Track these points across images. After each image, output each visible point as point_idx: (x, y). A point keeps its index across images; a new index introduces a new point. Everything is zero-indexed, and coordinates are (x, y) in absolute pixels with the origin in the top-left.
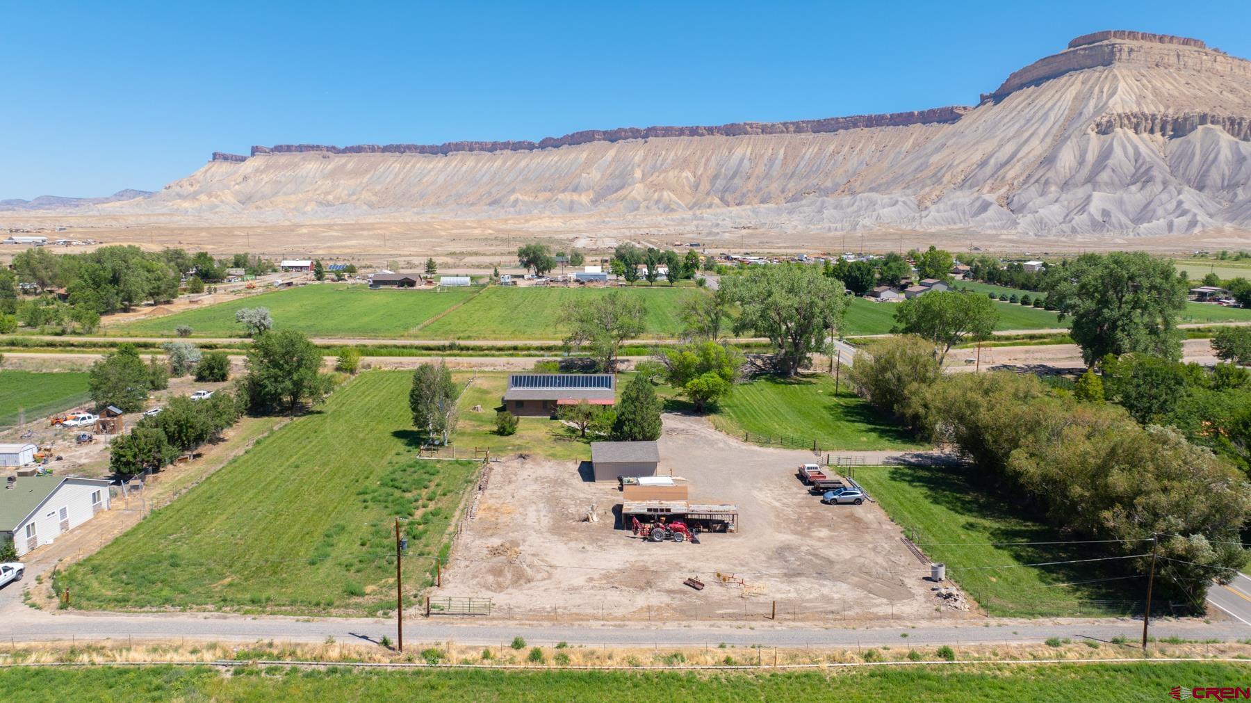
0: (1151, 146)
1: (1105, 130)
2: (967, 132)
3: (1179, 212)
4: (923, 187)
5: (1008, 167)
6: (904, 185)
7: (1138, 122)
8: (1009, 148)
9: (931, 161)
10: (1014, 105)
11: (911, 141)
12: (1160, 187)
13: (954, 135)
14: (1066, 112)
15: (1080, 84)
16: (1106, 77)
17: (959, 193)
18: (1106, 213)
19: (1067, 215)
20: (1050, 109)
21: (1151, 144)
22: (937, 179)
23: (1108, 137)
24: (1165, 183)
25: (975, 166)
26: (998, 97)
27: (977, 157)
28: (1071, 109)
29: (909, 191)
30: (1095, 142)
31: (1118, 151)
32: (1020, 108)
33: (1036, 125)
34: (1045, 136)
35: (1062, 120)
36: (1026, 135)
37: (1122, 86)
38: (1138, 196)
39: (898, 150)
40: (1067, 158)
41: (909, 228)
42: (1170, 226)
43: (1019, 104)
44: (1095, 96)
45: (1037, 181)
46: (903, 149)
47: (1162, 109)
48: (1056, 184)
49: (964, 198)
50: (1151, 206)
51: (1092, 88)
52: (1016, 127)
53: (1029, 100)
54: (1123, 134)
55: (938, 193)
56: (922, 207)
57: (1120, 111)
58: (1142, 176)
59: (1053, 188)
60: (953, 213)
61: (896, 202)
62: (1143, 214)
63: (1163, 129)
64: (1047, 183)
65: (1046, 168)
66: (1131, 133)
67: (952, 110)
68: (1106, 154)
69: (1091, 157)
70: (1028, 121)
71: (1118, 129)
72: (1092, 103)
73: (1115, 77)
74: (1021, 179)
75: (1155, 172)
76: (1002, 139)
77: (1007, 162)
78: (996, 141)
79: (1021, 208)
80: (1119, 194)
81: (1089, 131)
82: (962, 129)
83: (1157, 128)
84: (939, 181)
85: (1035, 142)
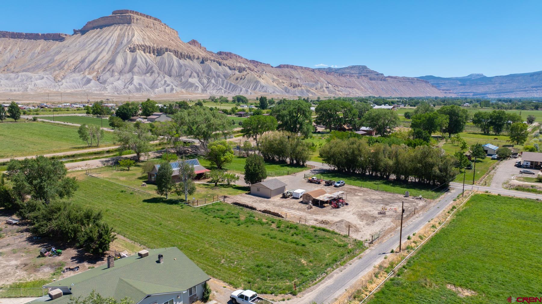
0: (151, 58)
1: (133, 50)
2: (71, 46)
3: (166, 85)
4: (55, 71)
5: (95, 64)
6: (43, 70)
7: (145, 49)
8: (93, 55)
9: (55, 59)
10: (92, 36)
11: (40, 48)
12: (157, 75)
13: (64, 47)
14: (116, 42)
15: (119, 30)
16: (129, 29)
17: (74, 74)
18: (140, 85)
19: (125, 85)
20: (109, 39)
21: (150, 58)
22: (61, 66)
23: (135, 53)
24: (158, 73)
25: (79, 62)
26: (83, 31)
27: (79, 58)
28: (117, 41)
29: (48, 73)
30: (130, 55)
31: (139, 60)
32: (95, 37)
33: (104, 46)
34: (109, 51)
35: (114, 45)
36: (100, 50)
37: (136, 33)
38: (150, 78)
39: (33, 51)
40: (119, 61)
41: (54, 90)
42: (165, 90)
43: (94, 36)
44: (126, 36)
45: (109, 70)
46: (36, 51)
47: (152, 44)
48: (117, 72)
49: (78, 76)
50: (156, 82)
51: (125, 32)
52: (95, 46)
53: (98, 35)
54: (139, 53)
55: (63, 74)
56: (57, 80)
57: (137, 44)
58: (149, 70)
59: (116, 74)
60: (74, 84)
61: (43, 78)
62: (153, 86)
63: (153, 52)
64: (113, 71)
65: (112, 65)
66: (142, 52)
67: (59, 35)
68: (134, 61)
69: (129, 61)
70: (100, 44)
71: (138, 51)
72: (126, 39)
73: (133, 29)
74: (102, 69)
75: (154, 69)
76: (89, 51)
77: (94, 61)
78: (87, 52)
79: (104, 82)
80: (143, 77)
81: (127, 50)
82: (68, 45)
83: (151, 52)
84: (62, 68)
85: (104, 53)
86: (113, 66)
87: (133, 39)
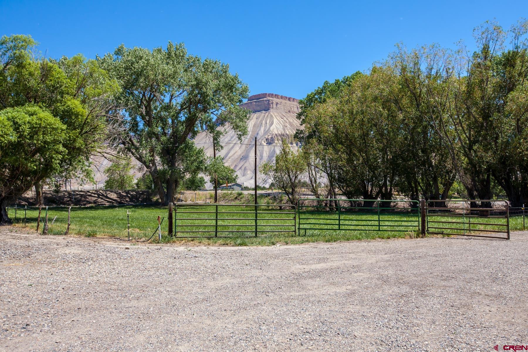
1: (270, 142)
7: (286, 138)
14: (250, 133)
15: (255, 119)
16: (268, 116)
23: (272, 145)
28: (252, 132)
30: (266, 148)
34: (242, 145)
35: (249, 137)
36: (232, 145)
37: (275, 120)
44: (264, 125)
45: (240, 168)
48: (250, 170)
51: (261, 121)
54: (279, 144)
57: (276, 133)
59: (249, 172)
64: (245, 169)
68: (272, 154)
69: (265, 155)
70: (232, 137)
71: (276, 142)
72: (262, 129)
73: (272, 116)
81: (263, 142)
85: (237, 148)
86: (246, 162)
87: (271, 128)
